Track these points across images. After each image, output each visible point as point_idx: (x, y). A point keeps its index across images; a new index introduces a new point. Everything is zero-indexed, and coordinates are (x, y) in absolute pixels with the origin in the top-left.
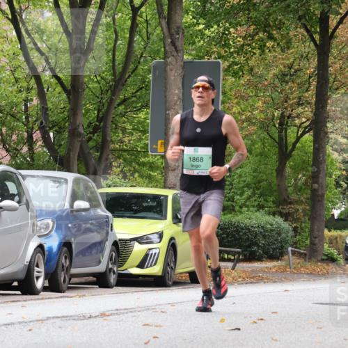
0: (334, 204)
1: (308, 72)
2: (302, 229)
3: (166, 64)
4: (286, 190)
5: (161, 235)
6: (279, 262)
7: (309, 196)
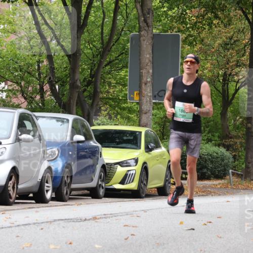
1: (244, 42)
2: (239, 156)
3: (140, 36)
4: (228, 128)
6: (223, 180)
7: (244, 133)
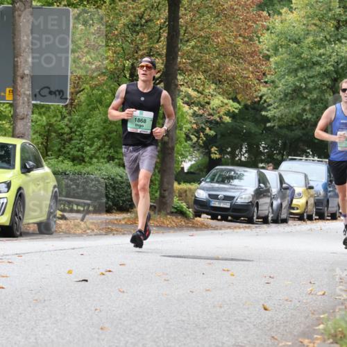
0: (184, 157)
3: (14, 10)
5: (9, 185)
6: (129, 214)
7: (159, 149)
